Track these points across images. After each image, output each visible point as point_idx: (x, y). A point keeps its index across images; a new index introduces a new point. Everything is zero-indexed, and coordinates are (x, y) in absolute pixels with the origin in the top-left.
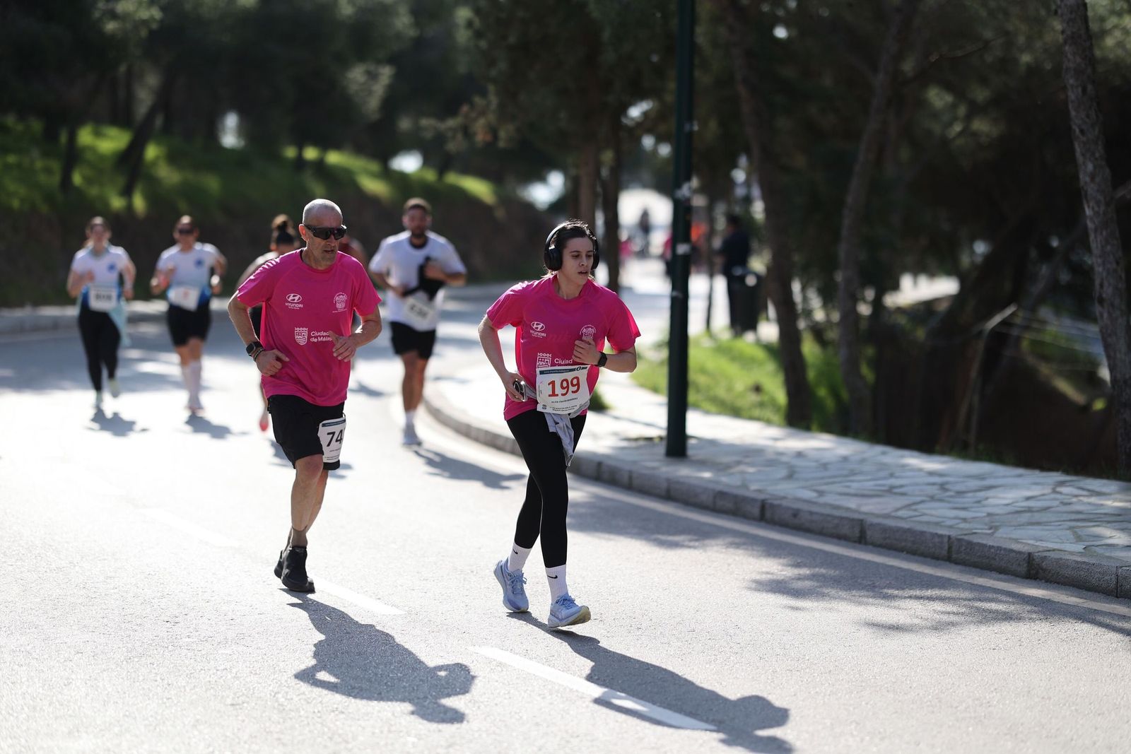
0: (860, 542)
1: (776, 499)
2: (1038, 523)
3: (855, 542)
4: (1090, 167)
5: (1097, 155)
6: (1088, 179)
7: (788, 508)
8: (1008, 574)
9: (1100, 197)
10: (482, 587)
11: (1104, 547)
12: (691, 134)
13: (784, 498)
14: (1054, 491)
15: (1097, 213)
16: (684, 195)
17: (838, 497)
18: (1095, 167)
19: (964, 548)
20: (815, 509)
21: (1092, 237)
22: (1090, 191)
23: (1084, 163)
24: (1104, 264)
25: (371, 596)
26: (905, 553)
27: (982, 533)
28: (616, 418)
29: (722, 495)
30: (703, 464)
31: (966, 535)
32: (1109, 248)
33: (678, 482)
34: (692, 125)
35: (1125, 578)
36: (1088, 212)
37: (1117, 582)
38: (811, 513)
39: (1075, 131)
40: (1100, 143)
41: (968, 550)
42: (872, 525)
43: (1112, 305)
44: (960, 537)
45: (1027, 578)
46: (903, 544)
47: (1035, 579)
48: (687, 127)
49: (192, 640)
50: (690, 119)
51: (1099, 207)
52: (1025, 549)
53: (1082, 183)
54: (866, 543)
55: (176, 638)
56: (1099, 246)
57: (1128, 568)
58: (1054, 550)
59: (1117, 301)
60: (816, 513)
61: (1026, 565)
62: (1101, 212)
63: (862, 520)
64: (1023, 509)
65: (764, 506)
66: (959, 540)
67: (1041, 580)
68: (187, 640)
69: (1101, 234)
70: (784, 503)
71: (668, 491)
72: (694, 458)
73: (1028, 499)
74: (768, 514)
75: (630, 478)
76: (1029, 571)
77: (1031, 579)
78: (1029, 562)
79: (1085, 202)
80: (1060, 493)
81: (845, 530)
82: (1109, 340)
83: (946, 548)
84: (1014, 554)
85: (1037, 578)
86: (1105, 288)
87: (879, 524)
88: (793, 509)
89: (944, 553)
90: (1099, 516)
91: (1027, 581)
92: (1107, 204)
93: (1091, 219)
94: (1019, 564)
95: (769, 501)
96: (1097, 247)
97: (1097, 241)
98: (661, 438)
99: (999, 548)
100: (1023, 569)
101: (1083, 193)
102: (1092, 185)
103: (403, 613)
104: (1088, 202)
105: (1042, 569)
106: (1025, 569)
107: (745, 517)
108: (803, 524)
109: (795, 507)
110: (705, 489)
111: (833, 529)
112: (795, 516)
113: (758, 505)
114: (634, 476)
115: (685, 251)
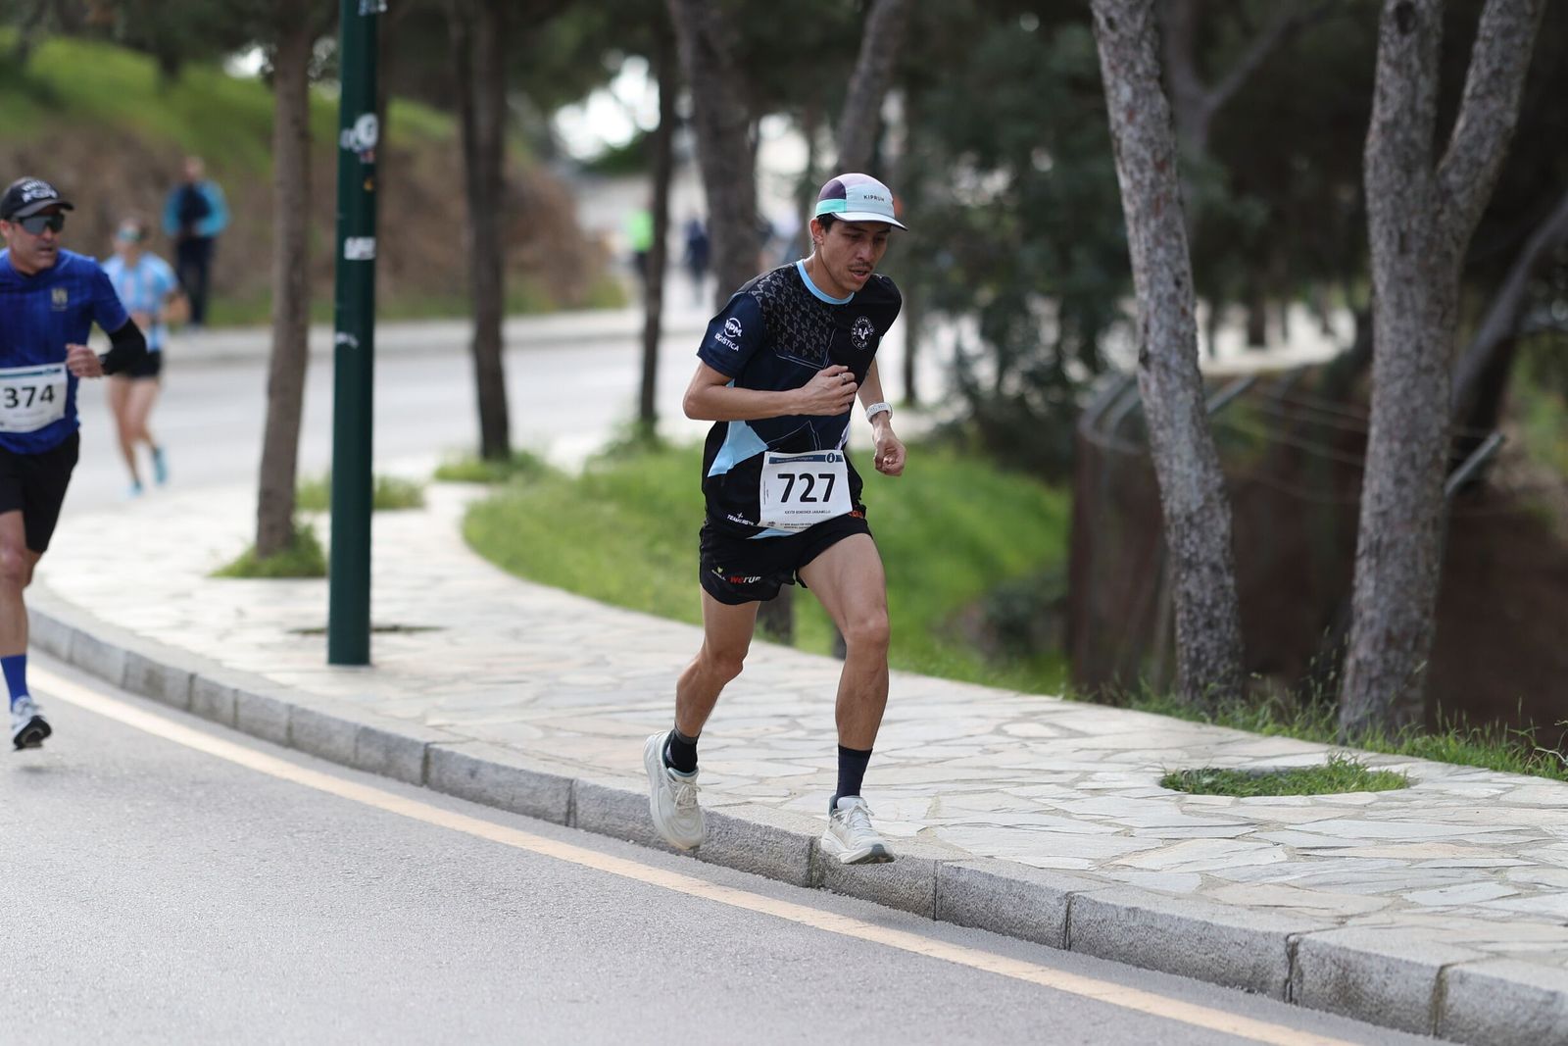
0: (567, 825)
1: (450, 743)
2: (889, 787)
3: (560, 823)
4: (1126, 93)
5: (1140, 69)
6: (1122, 117)
7: (464, 759)
8: (781, 879)
9: (1145, 154)
11: (959, 828)
13: (474, 739)
14: (999, 731)
15: (1138, 185)
16: (358, 142)
18: (1135, 94)
19: (717, 830)
21: (1131, 232)
22: (1126, 142)
23: (1115, 85)
24: (1151, 284)
26: (632, 841)
27: (763, 804)
29: (366, 734)
31: (726, 806)
32: (1161, 253)
33: (304, 712)
35: (947, 882)
36: (1124, 183)
37: (935, 891)
38: (497, 768)
39: (1098, 25)
40: (1145, 45)
41: (723, 834)
42: (586, 789)
43: (1165, 366)
44: (713, 810)
45: (807, 887)
46: (631, 825)
47: (819, 888)
51: (1142, 171)
52: (804, 830)
53: (1113, 126)
54: (575, 827)
56: (1143, 248)
57: (951, 864)
59: (1175, 360)
60: (505, 768)
61: (806, 861)
62: (1147, 182)
63: (572, 781)
64: (893, 761)
65: (428, 756)
67: (826, 888)
69: (1147, 225)
70: (460, 750)
71: (290, 729)
72: (383, 668)
73: (928, 743)
74: (433, 774)
75: (236, 704)
76: (810, 871)
77: (812, 887)
78: (810, 857)
79: (1117, 160)
80: (1005, 733)
81: (546, 802)
82: (1160, 434)
84: (787, 842)
85: (823, 886)
86: (1152, 334)
87: (596, 787)
88: (471, 761)
90: (1020, 773)
91: (808, 893)
92: (1160, 167)
93: (1130, 196)
94: (796, 861)
95: (437, 746)
96: (1140, 253)
97: (1139, 239)
99: (768, 830)
100: (800, 870)
101: (1115, 144)
102: (1130, 129)
104: (1122, 162)
105: (833, 870)
106: (804, 870)
107: (400, 778)
108: (485, 791)
109: (475, 756)
110: (344, 723)
111: (528, 797)
112: (473, 774)
113: (420, 753)
114: (242, 699)
115: (362, 254)
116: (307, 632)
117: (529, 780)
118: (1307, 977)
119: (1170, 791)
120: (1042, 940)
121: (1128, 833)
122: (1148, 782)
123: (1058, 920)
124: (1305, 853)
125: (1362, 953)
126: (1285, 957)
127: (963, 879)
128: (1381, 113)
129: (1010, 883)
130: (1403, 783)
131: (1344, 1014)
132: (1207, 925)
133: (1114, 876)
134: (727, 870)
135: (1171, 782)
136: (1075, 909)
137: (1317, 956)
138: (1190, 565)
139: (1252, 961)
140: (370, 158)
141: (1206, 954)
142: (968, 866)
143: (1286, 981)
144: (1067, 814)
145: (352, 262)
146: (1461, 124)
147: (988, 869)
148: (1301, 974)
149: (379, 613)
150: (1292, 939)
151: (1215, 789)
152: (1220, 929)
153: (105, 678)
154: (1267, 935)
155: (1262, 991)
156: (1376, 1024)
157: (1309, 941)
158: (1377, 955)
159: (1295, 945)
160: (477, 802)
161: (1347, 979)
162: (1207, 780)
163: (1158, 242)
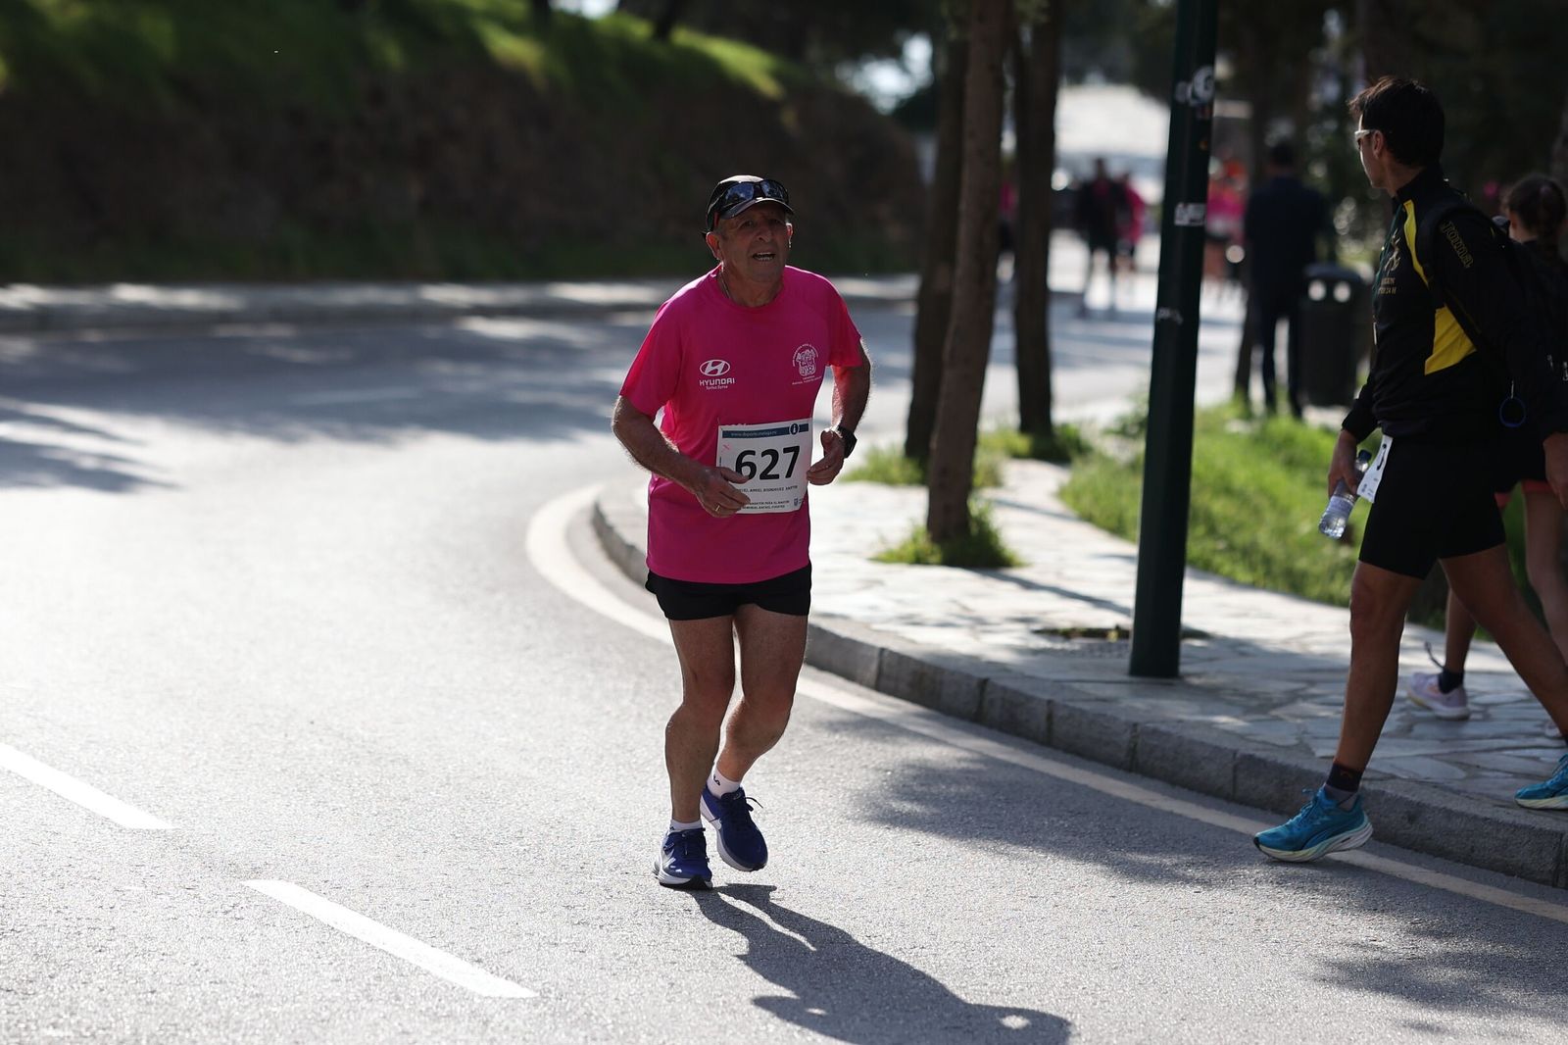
0: (1554, 885)
3: (1544, 882)
7: (1399, 800)
10: (709, 945)
16: (1194, 96)
17: (1514, 780)
20: (1457, 805)
25: (461, 955)
28: (1028, 585)
30: (1212, 695)
33: (1155, 732)
38: (1449, 814)
49: (59, 1033)
55: (26, 1028)
60: (1461, 815)
63: (1562, 835)
68: (51, 1032)
70: (1390, 789)
71: (1132, 751)
72: (1195, 681)
75: (1050, 717)
81: (1522, 856)
88: (1410, 803)
98: (1122, 633)
103: (532, 994)
108: (1430, 839)
109: (1414, 799)
110: (1217, 749)
111: (1496, 851)
112: (1412, 819)
114: (1060, 713)
115: (1192, 221)
117: (1498, 830)
145: (1179, 227)
153: (849, 676)
160: (1416, 850)
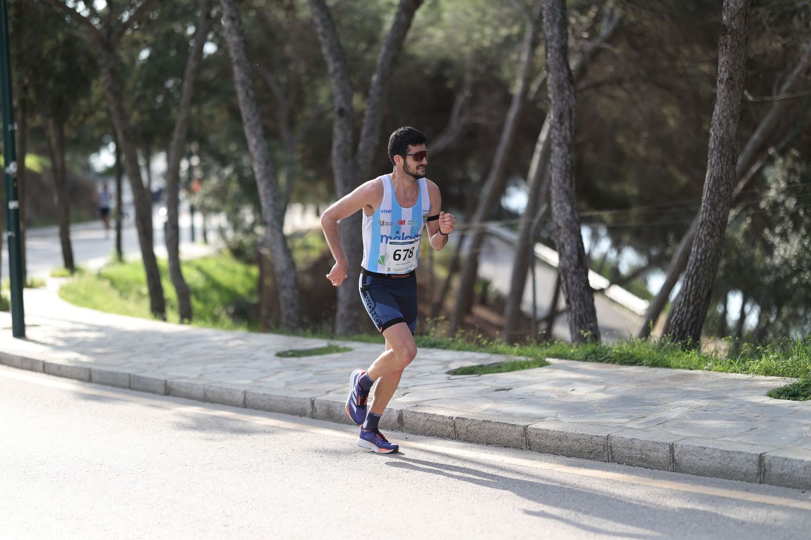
0: (89, 382)
4: (254, 141)
5: (258, 133)
6: (253, 148)
7: (56, 364)
8: (157, 394)
9: (261, 160)
11: (212, 374)
12: (13, 132)
15: (260, 170)
16: (11, 171)
18: (258, 141)
19: (136, 380)
21: (259, 185)
22: (255, 156)
23: (250, 139)
26: (110, 386)
29: (25, 359)
32: (268, 191)
34: (13, 126)
35: (207, 390)
36: (256, 169)
38: (67, 367)
43: (272, 226)
45: (165, 395)
48: (10, 128)
50: (12, 122)
52: (163, 378)
58: (181, 378)
59: (275, 223)
61: (163, 387)
63: (90, 370)
65: (44, 364)
66: (134, 376)
69: (263, 182)
74: (47, 369)
76: (165, 390)
78: (165, 386)
79: (254, 163)
81: (82, 375)
83: (128, 380)
84: (158, 382)
85: (170, 395)
87: (97, 370)
88: (58, 364)
89: (127, 384)
91: (166, 397)
92: (267, 163)
93: (258, 173)
95: (47, 361)
97: (261, 187)
99: (152, 379)
100: (162, 390)
102: (256, 152)
105: (172, 390)
107: (36, 371)
108: (62, 373)
110: (18, 357)
112: (59, 368)
113: (41, 364)
115: (15, 207)
116: (6, 328)
117: (76, 369)
118: (318, 410)
119: (278, 358)
120: (237, 406)
121: (264, 371)
122: (271, 355)
123: (242, 399)
124: (318, 373)
125: (333, 402)
126: (311, 405)
127: (212, 389)
128: (336, 143)
129: (226, 389)
130: (349, 350)
131: (328, 421)
132: (287, 397)
133: (259, 384)
134: (140, 393)
135: (280, 355)
136: (247, 395)
137: (319, 404)
138: (284, 287)
139: (301, 407)
140: (15, 176)
141: (287, 406)
142: (213, 385)
143: (312, 412)
144: (245, 367)
145: (11, 210)
146: (361, 146)
147: (220, 385)
148: (316, 410)
149: (27, 320)
150: (313, 399)
151: (292, 356)
152: (291, 398)
154: (305, 399)
155: (305, 416)
156: (339, 423)
157: (319, 399)
158: (338, 402)
159: (313, 401)
160: (62, 377)
161: (329, 409)
162: (290, 353)
163: (267, 187)
